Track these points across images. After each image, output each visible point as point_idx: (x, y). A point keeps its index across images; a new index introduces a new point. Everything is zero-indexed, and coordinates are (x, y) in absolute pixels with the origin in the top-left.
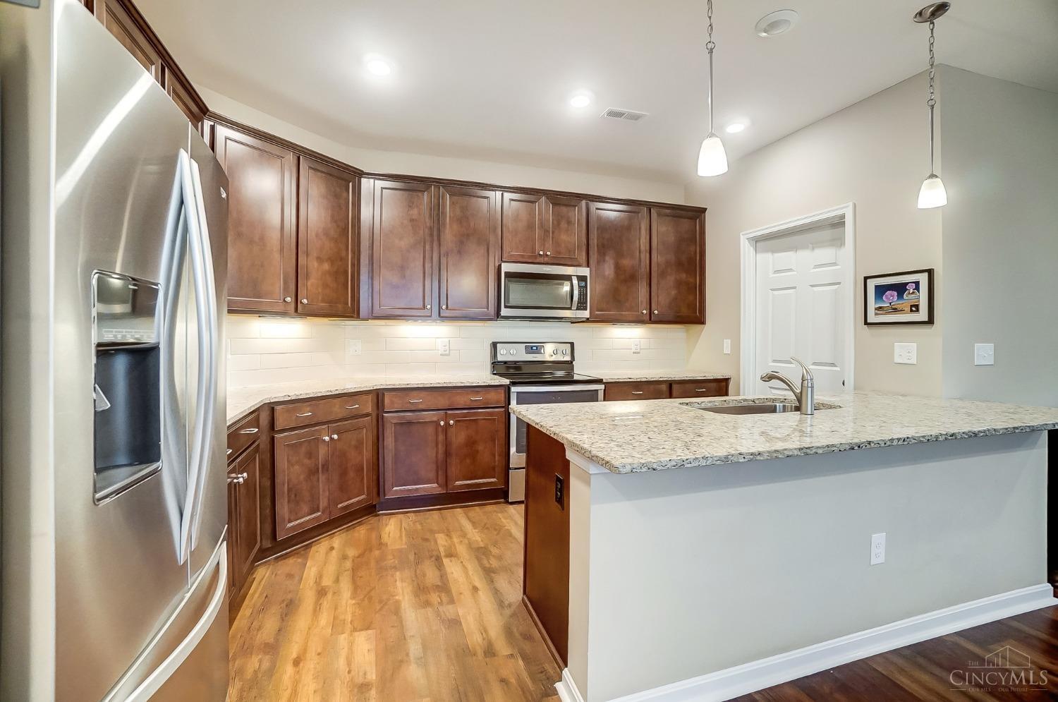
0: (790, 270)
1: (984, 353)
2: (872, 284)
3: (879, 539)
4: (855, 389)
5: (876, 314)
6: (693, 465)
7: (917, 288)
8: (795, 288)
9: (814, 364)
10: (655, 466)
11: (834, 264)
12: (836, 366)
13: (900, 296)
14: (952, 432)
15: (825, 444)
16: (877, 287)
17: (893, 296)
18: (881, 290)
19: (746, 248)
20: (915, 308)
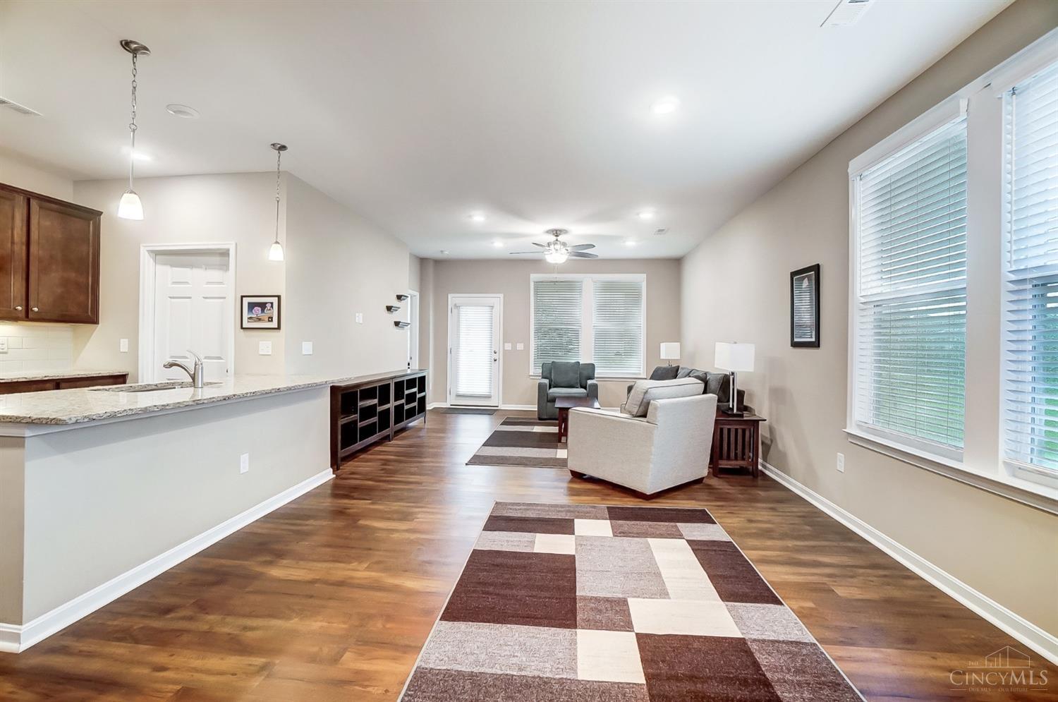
0: (187, 283)
1: (307, 348)
2: (246, 301)
3: (245, 458)
4: (235, 374)
5: (248, 322)
6: (123, 414)
7: (272, 307)
8: (190, 298)
9: (206, 358)
10: (94, 417)
11: (221, 283)
12: (222, 359)
13: (263, 311)
14: (278, 387)
15: (209, 397)
16: (249, 303)
17: (258, 310)
18: (252, 306)
19: (146, 261)
20: (271, 319)
